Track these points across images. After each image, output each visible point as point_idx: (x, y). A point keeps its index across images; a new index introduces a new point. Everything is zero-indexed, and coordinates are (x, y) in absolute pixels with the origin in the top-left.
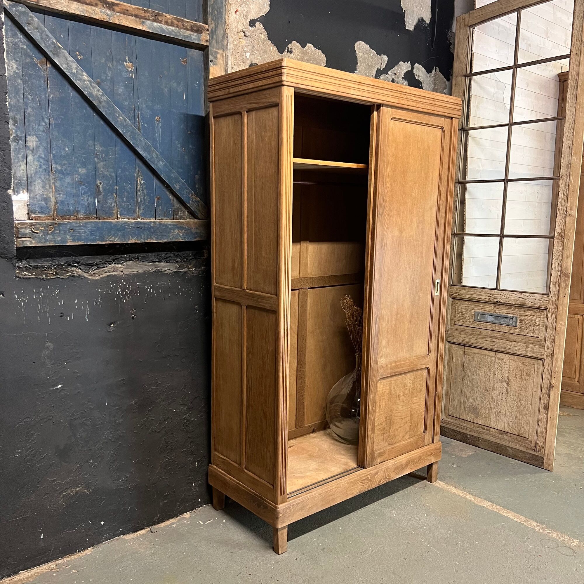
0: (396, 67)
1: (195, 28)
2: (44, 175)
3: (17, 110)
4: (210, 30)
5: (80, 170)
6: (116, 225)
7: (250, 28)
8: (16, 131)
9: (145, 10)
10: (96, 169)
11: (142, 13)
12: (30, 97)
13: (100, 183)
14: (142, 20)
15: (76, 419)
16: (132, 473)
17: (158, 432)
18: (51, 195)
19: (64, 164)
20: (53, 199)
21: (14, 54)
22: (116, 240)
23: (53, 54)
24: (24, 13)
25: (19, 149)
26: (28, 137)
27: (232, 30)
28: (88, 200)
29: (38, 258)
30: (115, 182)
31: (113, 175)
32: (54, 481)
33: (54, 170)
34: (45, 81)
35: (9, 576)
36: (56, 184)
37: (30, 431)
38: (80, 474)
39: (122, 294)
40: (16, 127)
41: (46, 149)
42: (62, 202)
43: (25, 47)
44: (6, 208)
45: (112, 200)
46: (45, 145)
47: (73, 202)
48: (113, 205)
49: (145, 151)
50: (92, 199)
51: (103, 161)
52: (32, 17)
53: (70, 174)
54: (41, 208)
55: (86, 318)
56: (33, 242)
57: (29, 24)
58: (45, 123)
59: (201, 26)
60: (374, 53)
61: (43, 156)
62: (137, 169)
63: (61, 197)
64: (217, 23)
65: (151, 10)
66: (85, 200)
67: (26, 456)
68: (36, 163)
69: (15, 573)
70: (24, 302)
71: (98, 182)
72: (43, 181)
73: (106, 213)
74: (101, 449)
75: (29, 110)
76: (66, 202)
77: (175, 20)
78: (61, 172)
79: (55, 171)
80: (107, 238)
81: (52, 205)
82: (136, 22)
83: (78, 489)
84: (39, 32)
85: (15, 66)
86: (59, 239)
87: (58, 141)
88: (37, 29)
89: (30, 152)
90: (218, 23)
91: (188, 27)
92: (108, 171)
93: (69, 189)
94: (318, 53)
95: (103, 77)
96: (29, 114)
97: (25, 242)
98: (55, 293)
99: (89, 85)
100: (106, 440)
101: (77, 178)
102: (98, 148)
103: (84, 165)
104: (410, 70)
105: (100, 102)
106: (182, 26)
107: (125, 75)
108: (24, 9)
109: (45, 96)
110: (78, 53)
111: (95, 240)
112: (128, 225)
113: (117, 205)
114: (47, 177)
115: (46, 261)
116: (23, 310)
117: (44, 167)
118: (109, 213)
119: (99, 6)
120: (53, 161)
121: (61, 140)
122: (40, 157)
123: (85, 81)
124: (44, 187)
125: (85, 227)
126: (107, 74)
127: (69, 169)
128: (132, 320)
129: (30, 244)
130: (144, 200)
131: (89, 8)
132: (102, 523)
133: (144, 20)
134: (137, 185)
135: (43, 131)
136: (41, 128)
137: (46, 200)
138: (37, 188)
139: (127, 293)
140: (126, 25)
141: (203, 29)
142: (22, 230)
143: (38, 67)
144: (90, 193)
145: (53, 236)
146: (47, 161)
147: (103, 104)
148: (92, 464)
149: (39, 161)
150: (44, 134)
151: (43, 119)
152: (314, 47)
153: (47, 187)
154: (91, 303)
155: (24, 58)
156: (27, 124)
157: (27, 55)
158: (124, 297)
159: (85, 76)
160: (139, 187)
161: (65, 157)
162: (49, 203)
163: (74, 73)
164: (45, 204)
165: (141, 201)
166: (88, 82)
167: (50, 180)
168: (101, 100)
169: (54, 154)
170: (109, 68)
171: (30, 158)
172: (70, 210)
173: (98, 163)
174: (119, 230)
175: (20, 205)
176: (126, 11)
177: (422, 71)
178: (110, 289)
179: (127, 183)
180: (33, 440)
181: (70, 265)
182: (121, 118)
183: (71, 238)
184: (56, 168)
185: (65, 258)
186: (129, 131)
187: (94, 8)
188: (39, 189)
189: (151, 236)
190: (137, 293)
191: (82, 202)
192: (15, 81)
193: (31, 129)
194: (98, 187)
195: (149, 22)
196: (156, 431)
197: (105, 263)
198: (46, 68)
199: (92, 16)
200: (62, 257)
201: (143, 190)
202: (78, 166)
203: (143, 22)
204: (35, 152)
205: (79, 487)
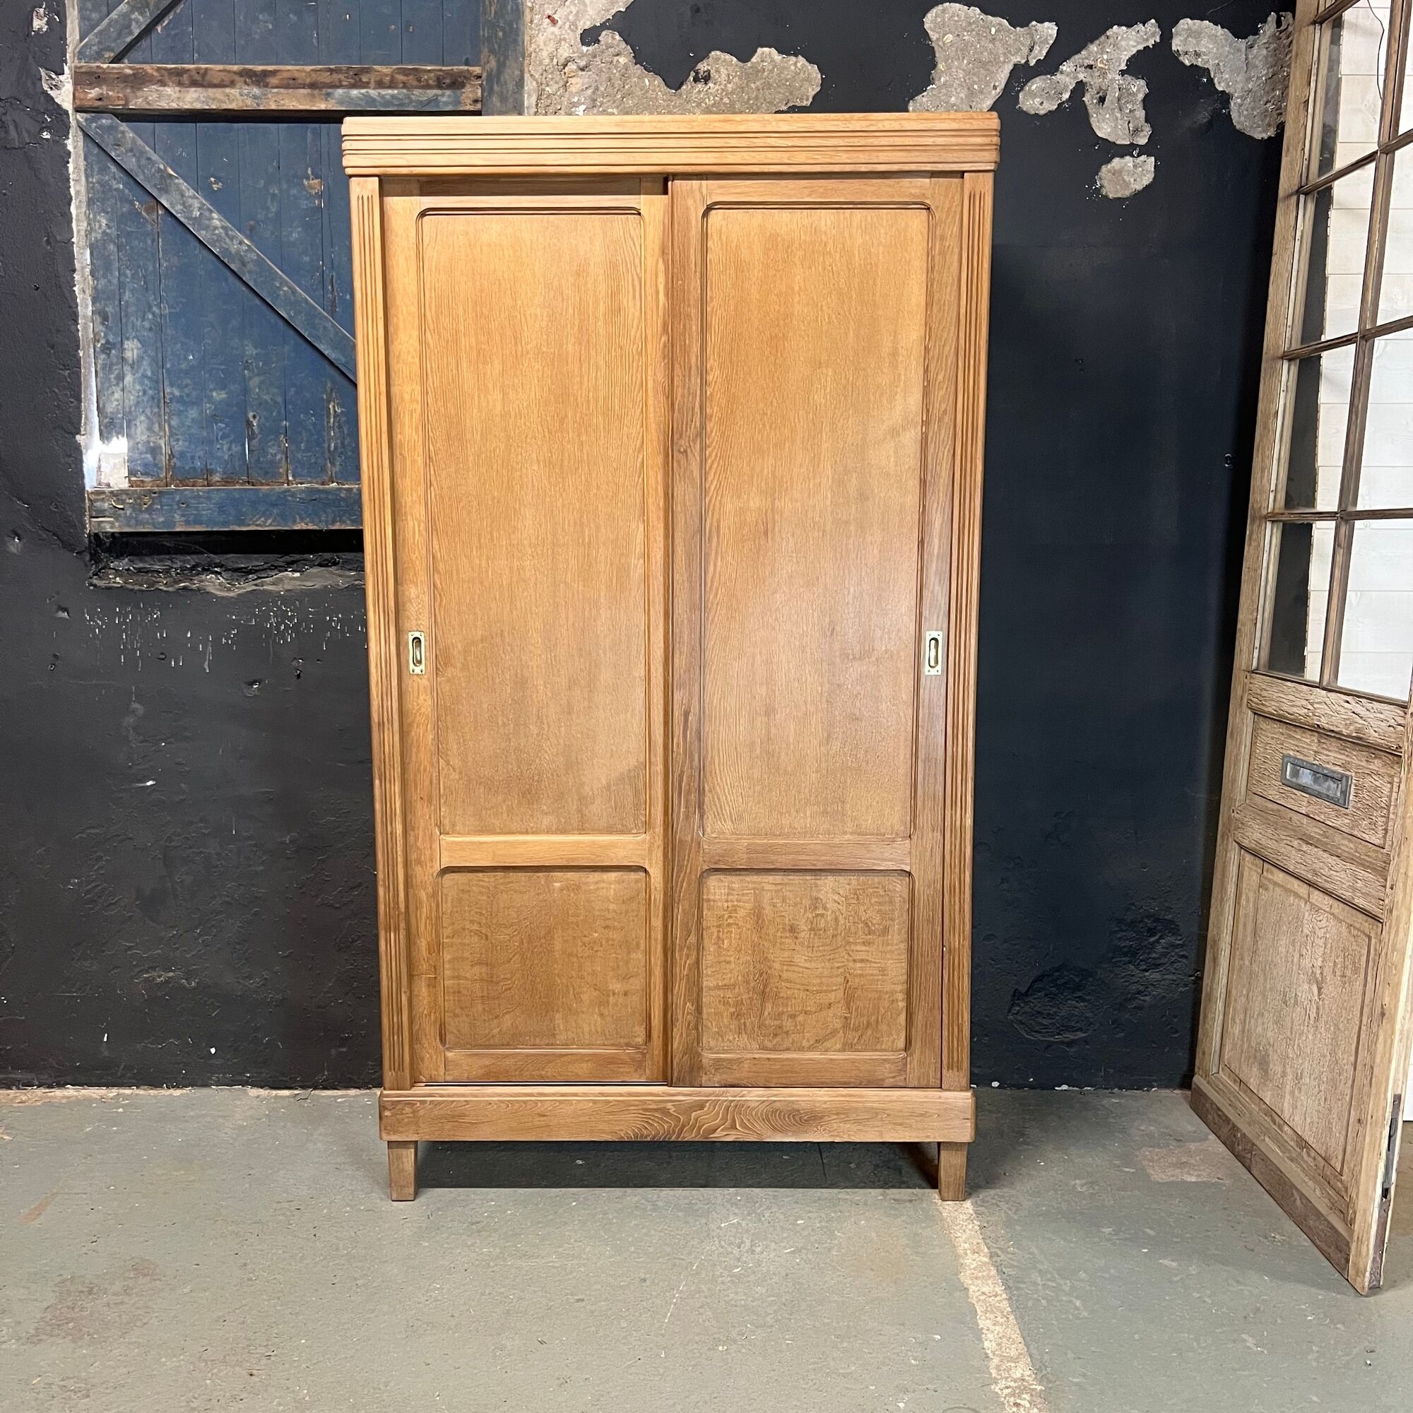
0: (1093, 48)
1: (448, 81)
2: (151, 407)
3: (108, 298)
4: (484, 75)
5: (214, 394)
6: (267, 495)
7: (585, 49)
8: (106, 335)
9: (331, 71)
10: (246, 391)
11: (325, 78)
12: (128, 272)
13: (254, 417)
14: (324, 91)
15: (176, 847)
16: (276, 973)
17: (336, 908)
18: (162, 443)
19: (187, 386)
20: (165, 449)
21: (102, 204)
22: (268, 525)
23: (159, 190)
24: (111, 128)
25: (112, 364)
26: (126, 342)
27: (541, 63)
28: (229, 449)
29: (146, 555)
30: (283, 411)
31: (279, 399)
32: (130, 948)
33: (168, 397)
34: (153, 241)
35: (50, 1087)
36: (173, 423)
37: (96, 852)
38: (178, 949)
39: (278, 628)
40: (107, 327)
41: (154, 360)
42: (182, 454)
43: (121, 186)
44: (73, 466)
45: (276, 447)
46: (153, 354)
47: (201, 453)
48: (278, 457)
49: (335, 348)
50: (239, 448)
51: (258, 375)
52: (123, 132)
53: (197, 403)
54: (146, 465)
55: (206, 666)
56: (117, 524)
57: (119, 145)
58: (153, 314)
59: (462, 72)
60: (1000, 24)
61: (149, 374)
62: (329, 385)
63: (180, 446)
64: (502, 59)
65: (344, 66)
66: (224, 449)
67: (88, 892)
68: (138, 387)
69: (61, 1085)
70: (100, 628)
71: (251, 415)
72: (148, 418)
73: (266, 473)
74: (220, 912)
75: (127, 295)
76: (189, 455)
77: (398, 73)
78: (180, 400)
79: (170, 399)
80: (251, 519)
81: (163, 459)
82: (313, 96)
83: (171, 974)
84: (134, 155)
85: (104, 222)
86: (161, 519)
87: (176, 343)
88: (131, 150)
89: (129, 368)
90: (506, 58)
91: (431, 82)
92: (268, 393)
93: (193, 431)
94: (795, 64)
95: (259, 217)
96: (127, 302)
97: (103, 525)
98: (152, 617)
99: (223, 235)
100: (228, 899)
101: (208, 408)
102: (251, 350)
103: (222, 386)
104: (1155, 45)
105: (244, 264)
106: (415, 83)
107: (304, 204)
108: (110, 121)
109: (154, 267)
110: (212, 179)
111: (225, 523)
112: (293, 495)
113: (287, 457)
114: (156, 410)
115: (160, 561)
116: (97, 642)
117: (150, 392)
118: (270, 472)
119: (238, 86)
120: (166, 383)
121: (182, 342)
122: (144, 376)
123: (216, 228)
124: (150, 429)
125: (209, 499)
126: (268, 208)
127: (194, 393)
128: (295, 679)
129: (111, 528)
130: (343, 446)
131: (217, 93)
132: (213, 1051)
133: (329, 90)
134: (329, 417)
135: (150, 329)
136: (147, 324)
137: (154, 451)
138: (139, 431)
139: (287, 626)
140: (292, 108)
141: (465, 77)
142: (98, 504)
143: (144, 218)
144: (233, 437)
145: (150, 514)
146: (157, 382)
147: (250, 266)
148: (200, 935)
149: (142, 384)
150: (151, 334)
151: (150, 307)
152: (780, 52)
153: (156, 428)
154: (216, 641)
155: (119, 206)
156: (124, 320)
157: (124, 199)
158: (282, 635)
159: (216, 220)
160: (332, 420)
161: (187, 373)
162: (158, 457)
163: (196, 218)
164: (151, 459)
165: (336, 448)
166: (221, 231)
167: (160, 416)
168: (247, 260)
169: (167, 370)
170: (274, 195)
171: (129, 379)
172: (195, 468)
173: (250, 378)
174: (274, 505)
175: (117, 461)
176: (291, 82)
177: (1213, 38)
178: (255, 616)
179: (307, 413)
180: (100, 868)
181: (204, 570)
182: (286, 289)
183: (183, 519)
184: (172, 393)
185: (194, 556)
186: (301, 313)
187: (227, 90)
188: (142, 433)
189: (341, 517)
190: (308, 628)
191: (219, 454)
192: (105, 248)
193: (130, 326)
194: (249, 424)
195: (340, 91)
196: (332, 906)
197: (269, 568)
198: (155, 217)
199: (225, 106)
200: (189, 554)
201: (340, 427)
202: (211, 387)
203: (328, 95)
204: (136, 367)
205: (172, 971)
